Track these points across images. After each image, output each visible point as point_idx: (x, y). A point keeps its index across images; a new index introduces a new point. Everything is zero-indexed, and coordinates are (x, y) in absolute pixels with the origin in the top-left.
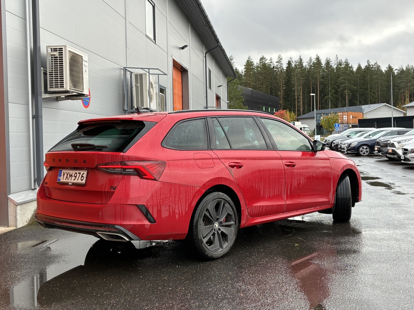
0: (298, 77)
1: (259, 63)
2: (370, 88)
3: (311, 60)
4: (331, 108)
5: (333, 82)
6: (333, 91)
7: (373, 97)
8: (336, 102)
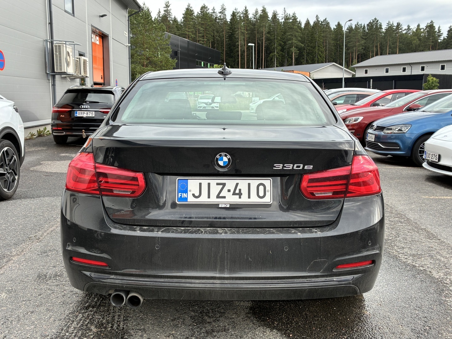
0: (242, 31)
1: (200, 12)
2: (318, 46)
3: (257, 12)
4: (277, 66)
5: (279, 38)
6: (279, 48)
7: (320, 56)
8: (281, 60)
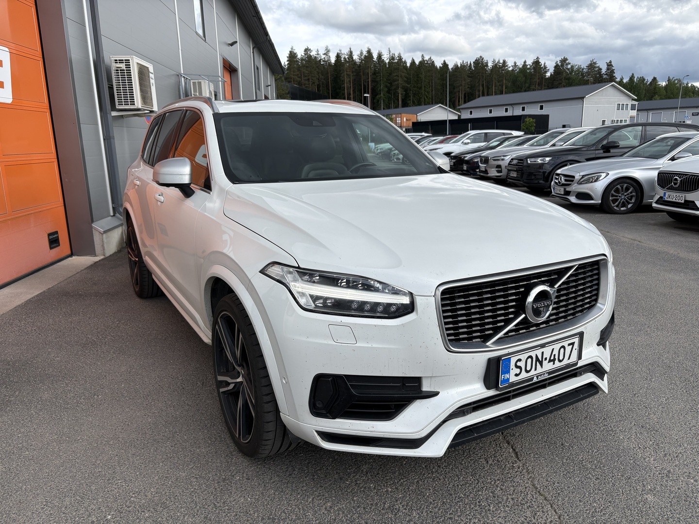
0: (348, 73)
1: (304, 55)
2: (425, 87)
3: (361, 53)
4: (384, 109)
5: (385, 79)
6: (386, 89)
7: (427, 97)
8: (388, 102)
